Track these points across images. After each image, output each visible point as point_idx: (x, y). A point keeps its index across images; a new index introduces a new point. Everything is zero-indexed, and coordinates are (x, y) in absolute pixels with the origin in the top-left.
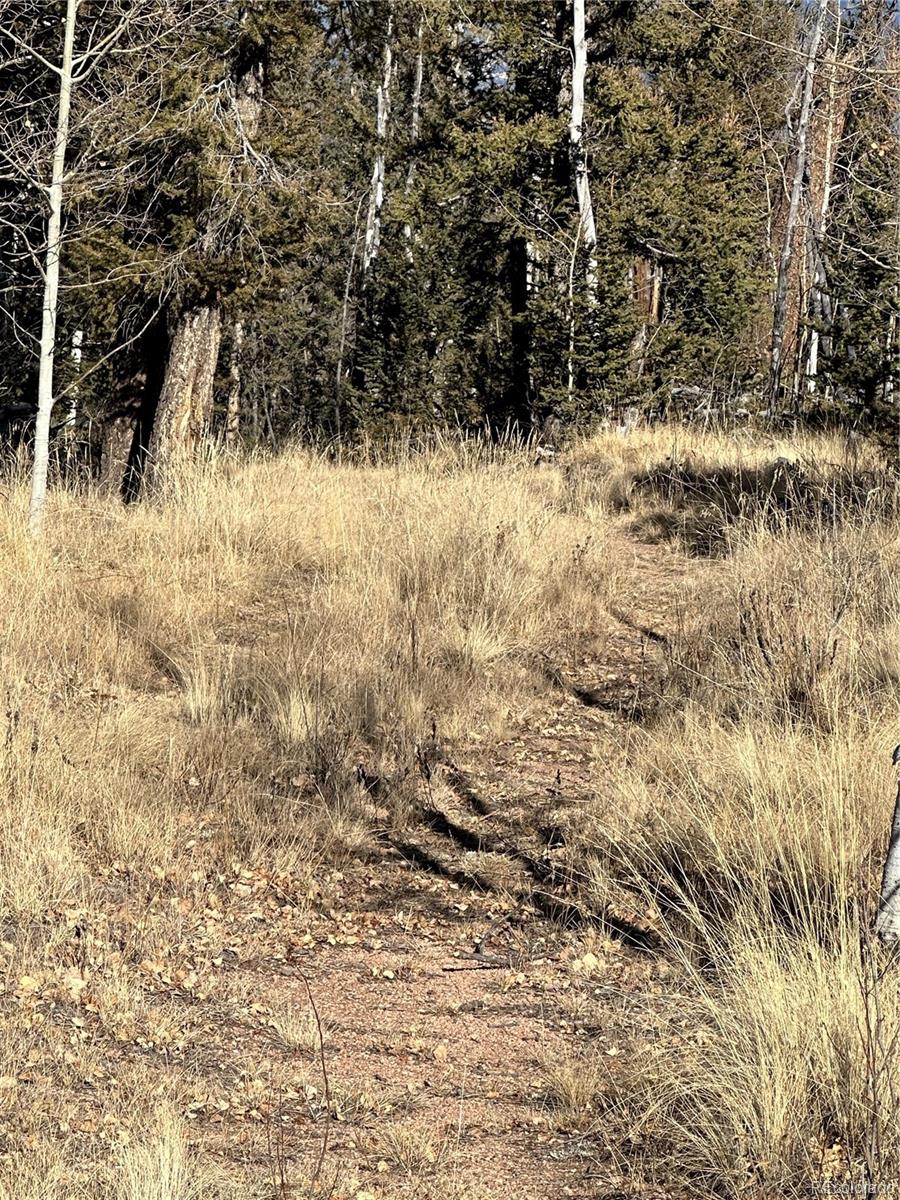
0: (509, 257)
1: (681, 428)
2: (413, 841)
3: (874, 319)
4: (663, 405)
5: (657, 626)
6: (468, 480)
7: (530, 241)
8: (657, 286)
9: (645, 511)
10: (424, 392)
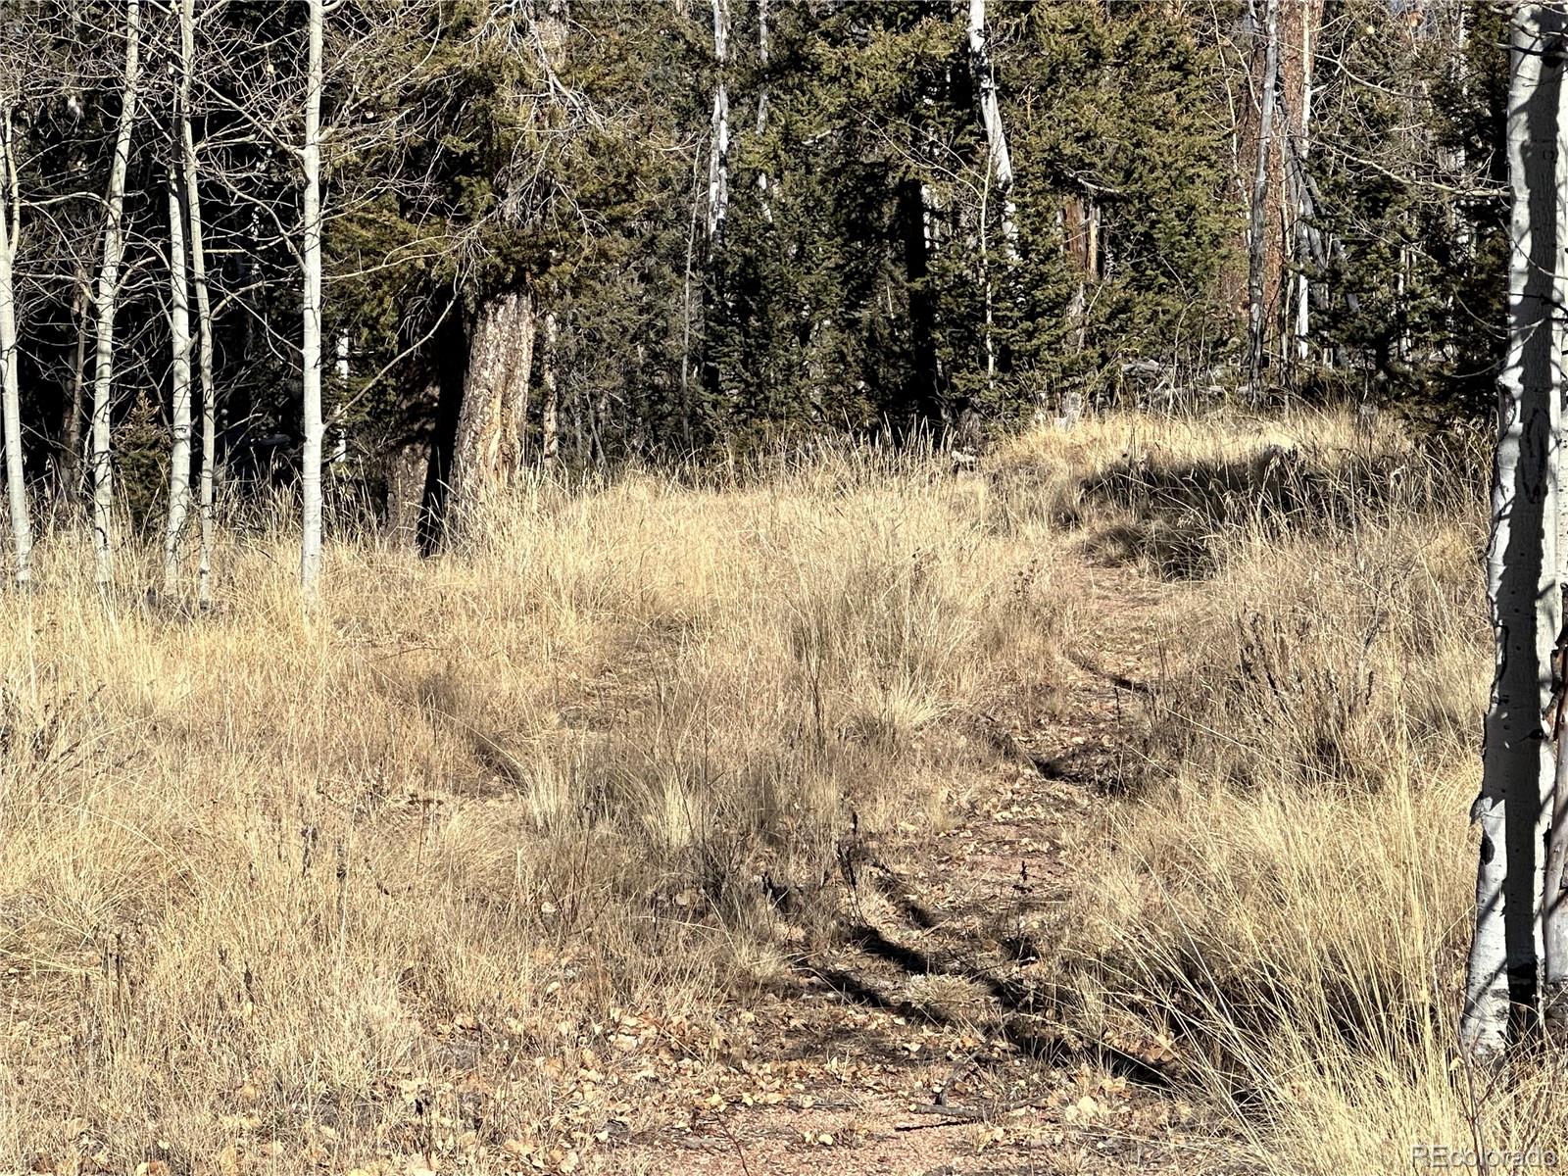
0: (899, 206)
1: (1138, 416)
2: (841, 967)
3: (1381, 256)
4: (1112, 387)
5: (1131, 671)
6: (869, 500)
7: (925, 183)
8: (1094, 233)
9: (1100, 525)
10: (798, 389)
